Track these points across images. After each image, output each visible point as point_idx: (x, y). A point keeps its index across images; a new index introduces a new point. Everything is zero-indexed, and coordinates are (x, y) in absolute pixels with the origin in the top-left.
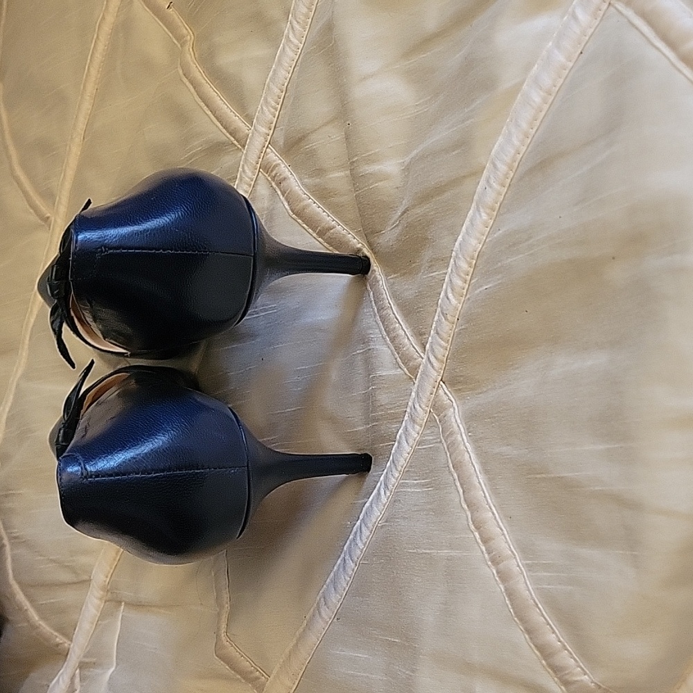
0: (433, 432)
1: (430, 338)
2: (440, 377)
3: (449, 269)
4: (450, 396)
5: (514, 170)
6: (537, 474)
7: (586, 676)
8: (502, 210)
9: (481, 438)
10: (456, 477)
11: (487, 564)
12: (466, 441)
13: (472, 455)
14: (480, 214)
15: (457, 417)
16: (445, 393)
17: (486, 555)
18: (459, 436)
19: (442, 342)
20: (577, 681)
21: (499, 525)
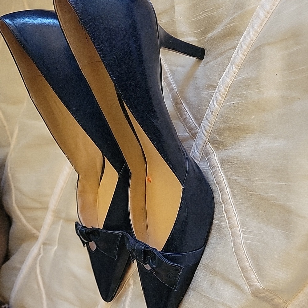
0: (204, 164)
1: (203, 121)
2: (207, 140)
3: (216, 91)
4: (212, 148)
5: (249, 48)
6: (251, 192)
7: (259, 284)
8: (243, 67)
9: (227, 171)
10: (218, 187)
11: (228, 228)
12: (221, 171)
13: (224, 178)
14: (232, 68)
15: (216, 159)
16: (210, 147)
17: (228, 225)
18: (218, 168)
19: (209, 124)
20: (255, 285)
21: (234, 212)
